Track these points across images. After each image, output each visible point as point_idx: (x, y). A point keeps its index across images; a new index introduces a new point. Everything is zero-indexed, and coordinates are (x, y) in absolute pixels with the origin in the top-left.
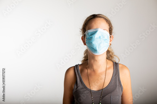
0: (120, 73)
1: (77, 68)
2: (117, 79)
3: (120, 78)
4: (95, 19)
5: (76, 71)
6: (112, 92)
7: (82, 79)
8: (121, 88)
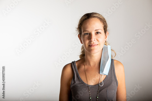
0: (115, 68)
1: (74, 64)
2: (113, 74)
3: (115, 73)
4: (89, 19)
5: (73, 67)
6: (108, 86)
7: (80, 75)
8: (116, 82)
